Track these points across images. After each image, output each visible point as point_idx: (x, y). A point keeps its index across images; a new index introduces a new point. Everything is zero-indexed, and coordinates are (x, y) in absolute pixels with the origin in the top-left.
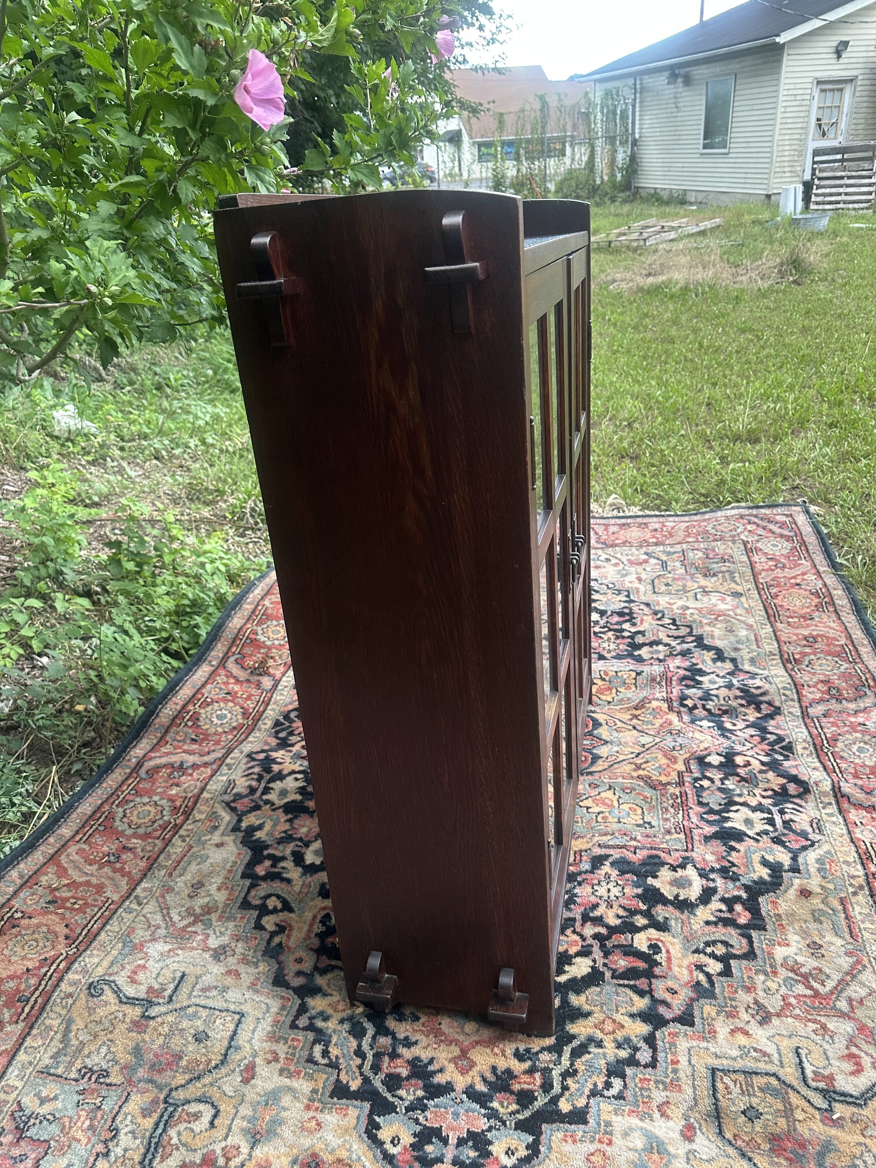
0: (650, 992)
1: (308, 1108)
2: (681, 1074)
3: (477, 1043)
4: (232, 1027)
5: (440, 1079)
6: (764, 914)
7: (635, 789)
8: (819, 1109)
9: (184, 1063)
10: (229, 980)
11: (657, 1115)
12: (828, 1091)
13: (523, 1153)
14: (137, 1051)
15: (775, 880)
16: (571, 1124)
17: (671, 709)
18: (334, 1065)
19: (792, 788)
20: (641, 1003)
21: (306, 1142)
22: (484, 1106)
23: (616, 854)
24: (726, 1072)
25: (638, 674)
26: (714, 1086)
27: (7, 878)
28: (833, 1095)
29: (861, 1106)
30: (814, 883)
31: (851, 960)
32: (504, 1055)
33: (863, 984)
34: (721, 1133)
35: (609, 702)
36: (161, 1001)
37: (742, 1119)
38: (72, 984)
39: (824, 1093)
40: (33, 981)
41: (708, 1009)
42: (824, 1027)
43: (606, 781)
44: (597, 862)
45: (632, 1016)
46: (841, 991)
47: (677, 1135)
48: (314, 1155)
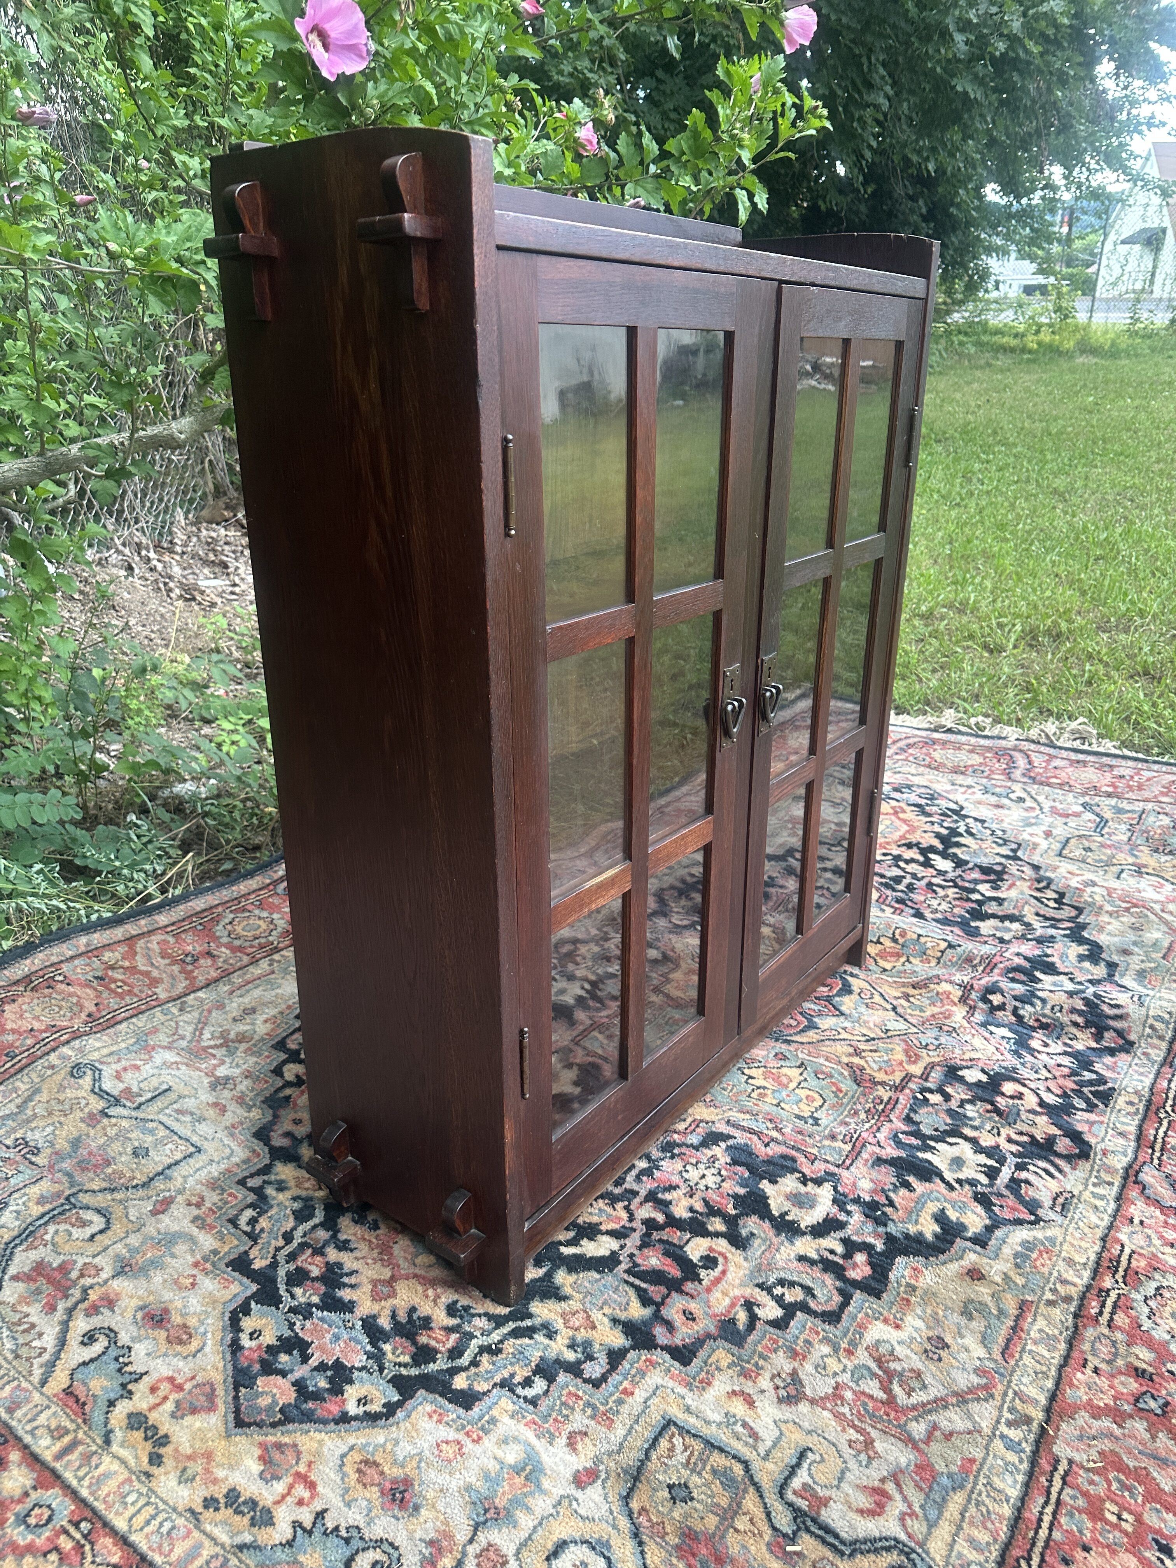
0: (659, 1305)
1: (196, 1265)
2: (625, 1409)
3: (415, 1276)
4: (178, 1156)
5: (345, 1294)
6: (892, 1276)
7: (832, 1077)
8: (775, 1529)
9: (109, 1170)
10: (211, 1113)
11: (562, 1441)
12: (805, 1514)
13: (376, 1407)
14: (76, 1143)
15: (940, 1244)
16: (450, 1402)
17: (963, 1000)
18: (253, 1237)
19: (1063, 1145)
20: (637, 1311)
21: (167, 1295)
22: (373, 1343)
23: (741, 1138)
24: (684, 1431)
25: (951, 946)
26: (656, 1440)
27: (74, 941)
28: (809, 1523)
29: (842, 1554)
30: (996, 1269)
31: (976, 1380)
32: (435, 1301)
33: (970, 1416)
34: (626, 1499)
35: (885, 970)
36: (128, 1104)
37: (666, 1494)
38: (63, 1058)
39: (798, 1514)
40: (29, 1042)
41: (722, 1355)
42: (869, 1443)
43: (800, 1055)
44: (712, 1138)
45: (615, 1321)
46: (930, 1412)
47: (568, 1474)
48: (166, 1311)
